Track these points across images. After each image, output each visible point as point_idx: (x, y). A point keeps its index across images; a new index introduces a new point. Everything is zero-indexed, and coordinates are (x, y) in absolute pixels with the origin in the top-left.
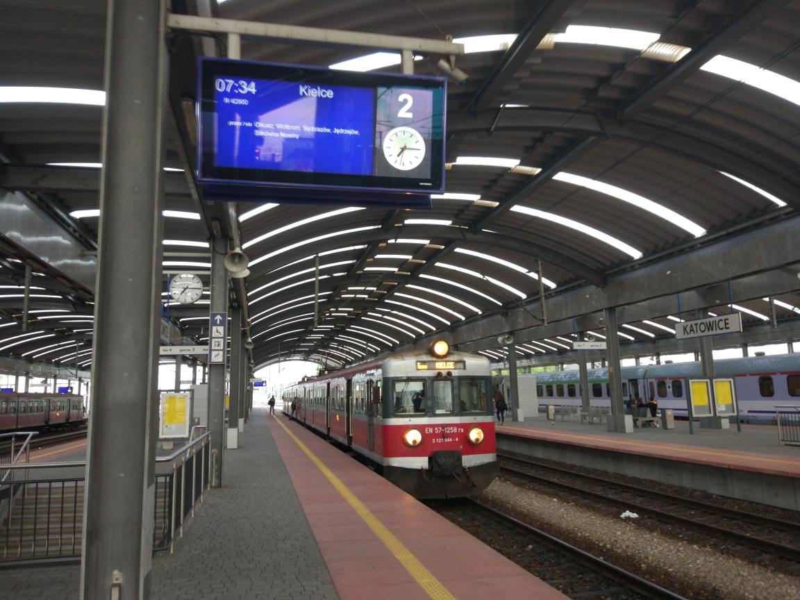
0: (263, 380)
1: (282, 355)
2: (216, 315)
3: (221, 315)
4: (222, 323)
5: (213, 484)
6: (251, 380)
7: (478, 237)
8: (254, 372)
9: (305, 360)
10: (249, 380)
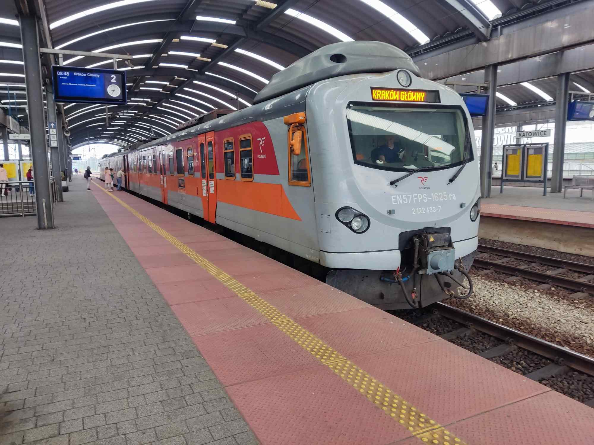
0: (79, 156)
1: (91, 139)
2: (51, 123)
3: (53, 123)
4: (54, 127)
5: (59, 200)
6: (70, 156)
7: (203, 77)
8: (71, 151)
9: (108, 143)
10: (69, 156)
